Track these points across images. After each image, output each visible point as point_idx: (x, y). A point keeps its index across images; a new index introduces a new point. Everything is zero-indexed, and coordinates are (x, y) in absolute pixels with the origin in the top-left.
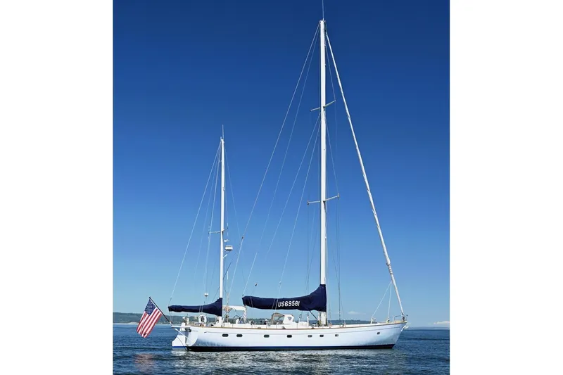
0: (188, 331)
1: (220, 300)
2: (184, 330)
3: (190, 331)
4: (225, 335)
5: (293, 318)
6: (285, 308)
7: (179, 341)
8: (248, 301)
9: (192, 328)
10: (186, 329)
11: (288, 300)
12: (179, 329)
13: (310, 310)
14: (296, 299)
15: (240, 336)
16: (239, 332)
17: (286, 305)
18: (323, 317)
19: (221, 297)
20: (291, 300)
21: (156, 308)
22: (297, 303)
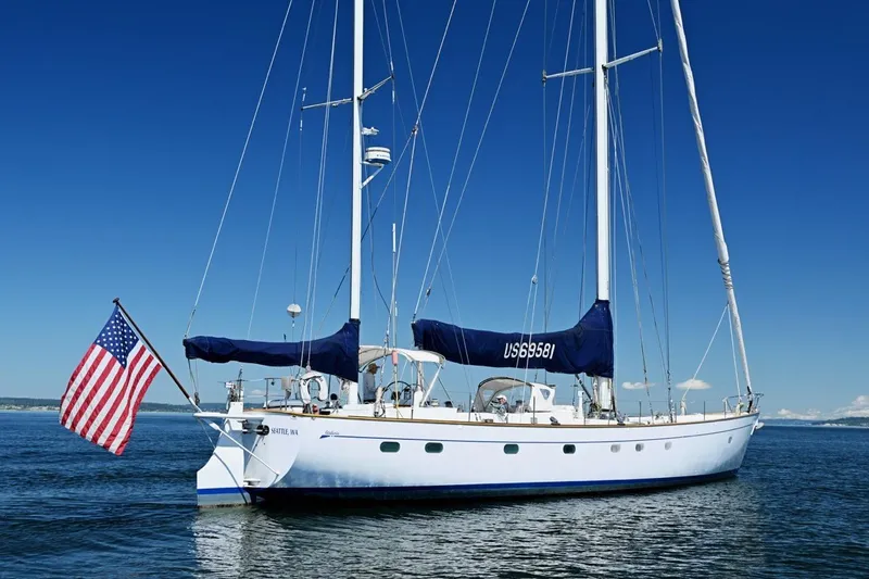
0: (253, 432)
1: (352, 327)
2: (239, 427)
3: (264, 431)
4: (390, 447)
7: (222, 471)
8: (430, 336)
9: (270, 420)
10: (246, 424)
12: (220, 421)
13: (576, 371)
14: (546, 338)
15: (434, 447)
16: (431, 434)
18: (604, 391)
19: (355, 315)
20: (536, 339)
21: (140, 344)
22: (548, 351)
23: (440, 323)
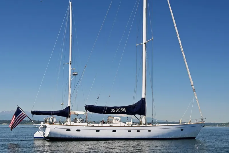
1: (69, 108)
2: (42, 126)
3: (46, 127)
5: (120, 119)
6: (115, 113)
7: (39, 134)
8: (90, 108)
9: (47, 125)
10: (44, 126)
11: (118, 108)
13: (134, 114)
14: (123, 107)
15: (78, 130)
16: (78, 128)
17: (117, 111)
18: (143, 119)
20: (121, 108)
21: (22, 112)
22: (125, 110)
23: (92, 105)
